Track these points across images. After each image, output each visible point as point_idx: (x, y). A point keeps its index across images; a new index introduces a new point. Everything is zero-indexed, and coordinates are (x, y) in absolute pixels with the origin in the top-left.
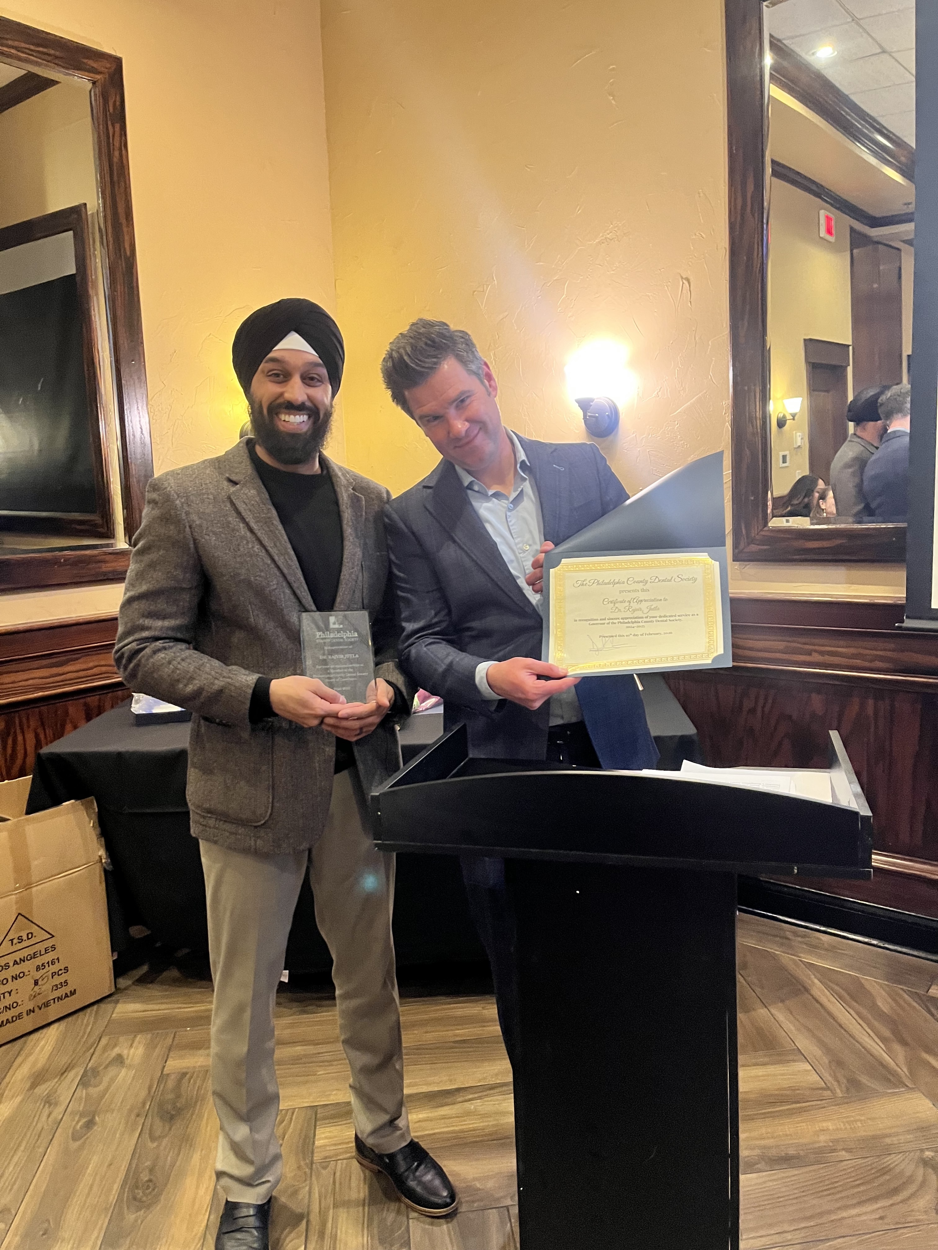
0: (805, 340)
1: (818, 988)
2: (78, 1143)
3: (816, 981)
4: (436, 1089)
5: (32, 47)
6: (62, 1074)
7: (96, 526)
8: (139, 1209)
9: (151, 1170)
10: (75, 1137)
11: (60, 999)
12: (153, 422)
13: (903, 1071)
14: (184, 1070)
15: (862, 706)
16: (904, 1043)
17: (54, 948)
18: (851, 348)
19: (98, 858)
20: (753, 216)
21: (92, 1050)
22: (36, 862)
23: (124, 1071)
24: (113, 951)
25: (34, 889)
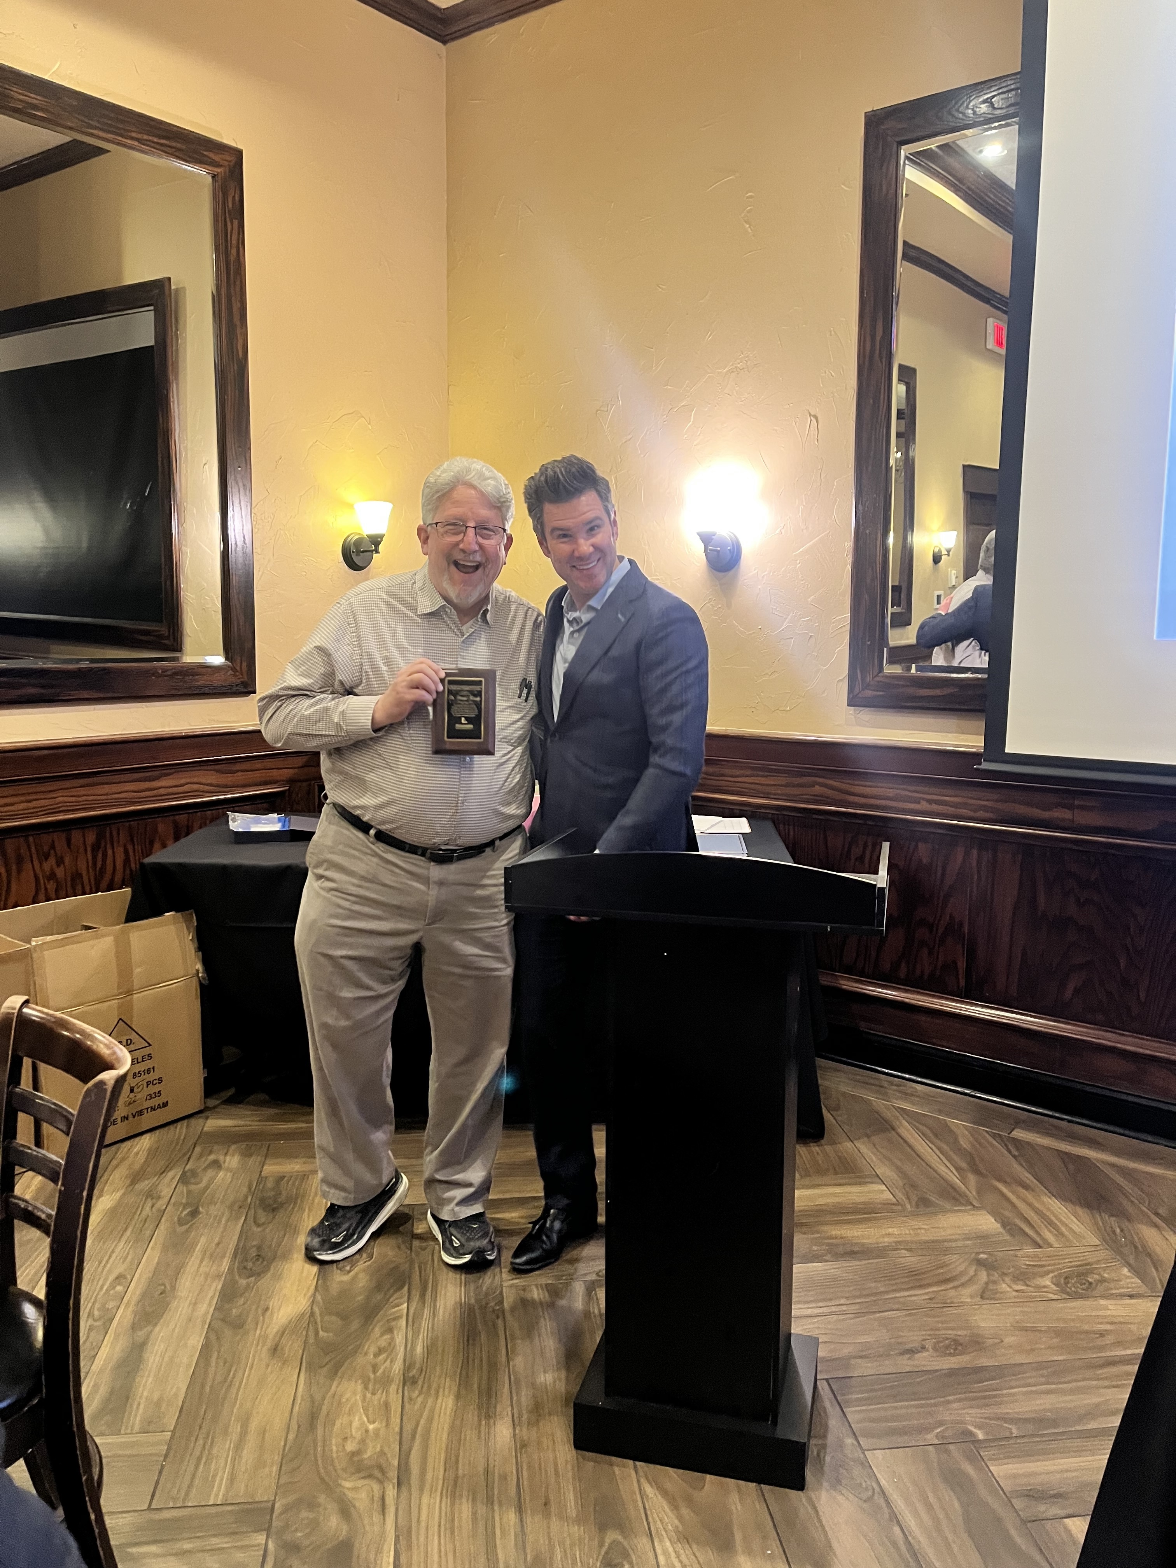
0: (964, 466)
1: (907, 1130)
2: (185, 1228)
3: (904, 1122)
4: (528, 1195)
5: (156, 140)
6: (163, 1172)
7: (161, 637)
9: (259, 1248)
10: (181, 1222)
11: (153, 1109)
12: (255, 530)
13: (972, 1194)
15: (967, 854)
16: (977, 1172)
17: (150, 1056)
19: (194, 971)
20: (882, 362)
21: (188, 1156)
22: (139, 970)
23: (221, 1174)
24: (204, 1067)
25: (135, 996)
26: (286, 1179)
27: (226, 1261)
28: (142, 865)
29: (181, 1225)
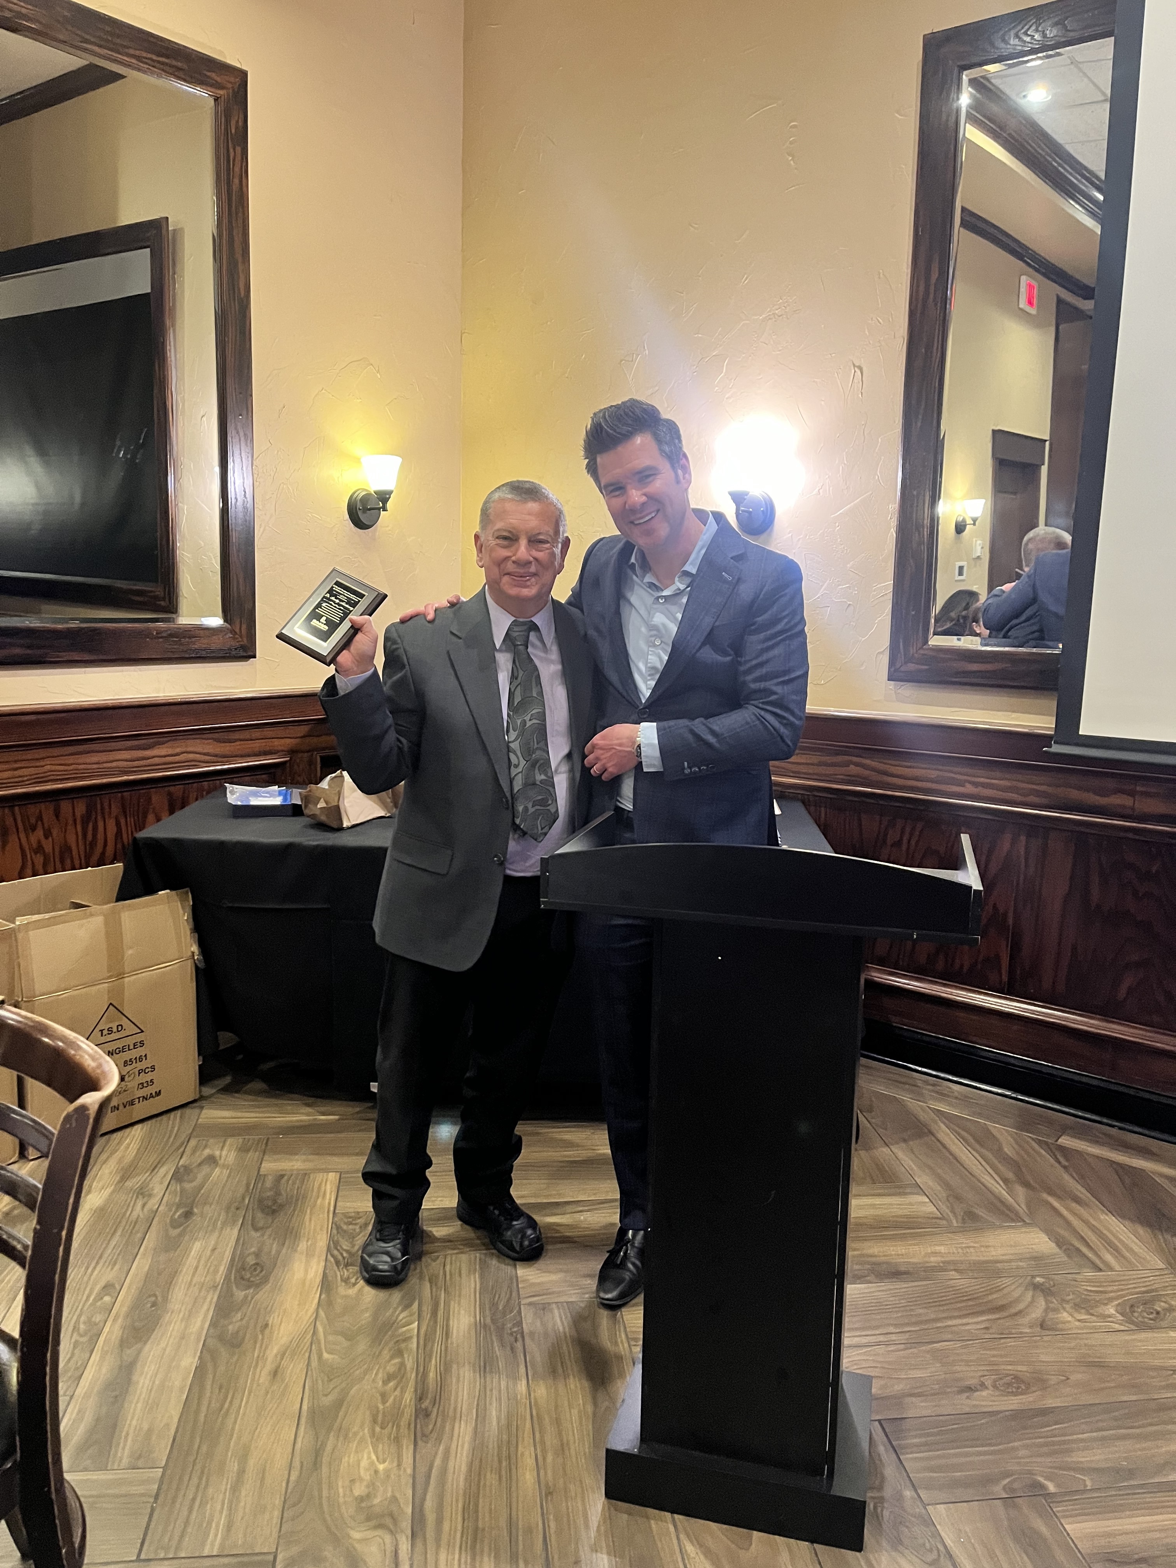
0: (994, 431)
1: (944, 1133)
2: (178, 1231)
3: (942, 1125)
4: (545, 1201)
6: (154, 1169)
7: (156, 598)
8: (249, 1287)
9: (257, 1255)
10: (174, 1224)
11: (145, 1098)
12: (256, 484)
13: (1022, 1209)
14: (281, 1173)
15: (1014, 842)
16: (1025, 1184)
17: (142, 1043)
18: (1047, 443)
19: (190, 954)
20: (936, 308)
21: (182, 1149)
22: (130, 952)
23: (217, 1171)
24: (199, 1054)
25: (126, 980)
26: (286, 1177)
27: (222, 1269)
28: (135, 839)
29: (174, 1228)
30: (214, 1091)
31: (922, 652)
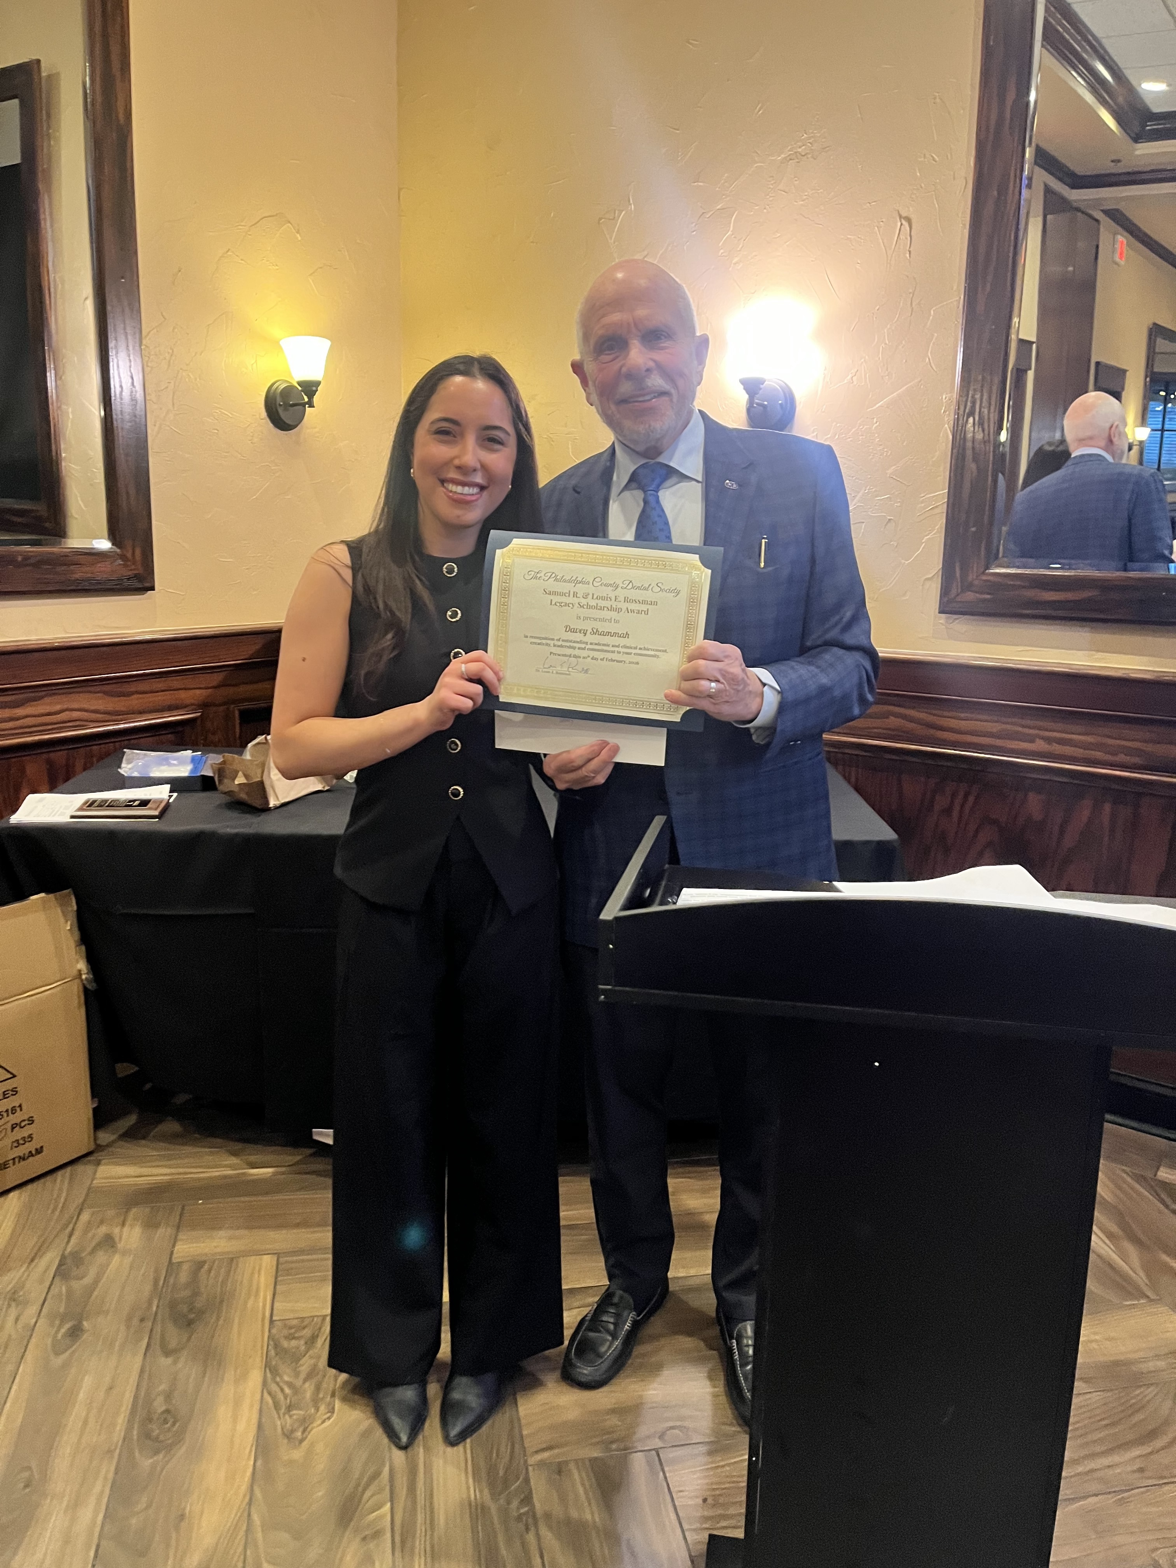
2: (61, 1359)
6: (32, 1260)
8: (157, 1452)
9: (168, 1396)
10: (56, 1348)
11: (22, 1158)
12: (147, 370)
13: (1140, 1278)
14: (200, 1259)
16: (1136, 1241)
17: (15, 1091)
19: (76, 972)
20: (1012, 135)
21: (70, 1228)
23: (117, 1258)
24: (93, 1096)
26: (206, 1267)
27: (121, 1420)
29: (57, 1354)
30: (113, 1137)
31: (984, 578)
